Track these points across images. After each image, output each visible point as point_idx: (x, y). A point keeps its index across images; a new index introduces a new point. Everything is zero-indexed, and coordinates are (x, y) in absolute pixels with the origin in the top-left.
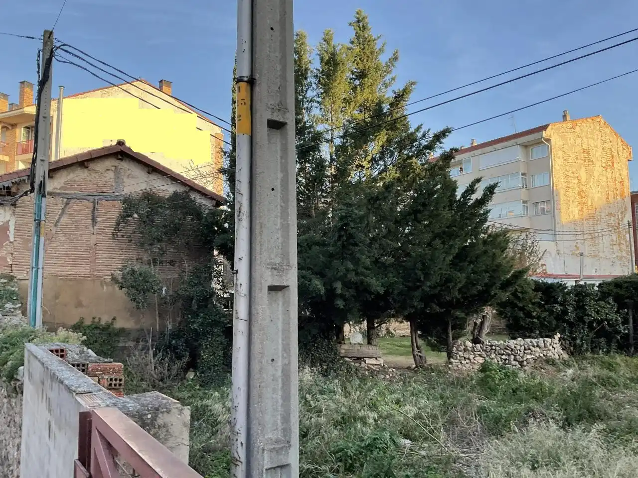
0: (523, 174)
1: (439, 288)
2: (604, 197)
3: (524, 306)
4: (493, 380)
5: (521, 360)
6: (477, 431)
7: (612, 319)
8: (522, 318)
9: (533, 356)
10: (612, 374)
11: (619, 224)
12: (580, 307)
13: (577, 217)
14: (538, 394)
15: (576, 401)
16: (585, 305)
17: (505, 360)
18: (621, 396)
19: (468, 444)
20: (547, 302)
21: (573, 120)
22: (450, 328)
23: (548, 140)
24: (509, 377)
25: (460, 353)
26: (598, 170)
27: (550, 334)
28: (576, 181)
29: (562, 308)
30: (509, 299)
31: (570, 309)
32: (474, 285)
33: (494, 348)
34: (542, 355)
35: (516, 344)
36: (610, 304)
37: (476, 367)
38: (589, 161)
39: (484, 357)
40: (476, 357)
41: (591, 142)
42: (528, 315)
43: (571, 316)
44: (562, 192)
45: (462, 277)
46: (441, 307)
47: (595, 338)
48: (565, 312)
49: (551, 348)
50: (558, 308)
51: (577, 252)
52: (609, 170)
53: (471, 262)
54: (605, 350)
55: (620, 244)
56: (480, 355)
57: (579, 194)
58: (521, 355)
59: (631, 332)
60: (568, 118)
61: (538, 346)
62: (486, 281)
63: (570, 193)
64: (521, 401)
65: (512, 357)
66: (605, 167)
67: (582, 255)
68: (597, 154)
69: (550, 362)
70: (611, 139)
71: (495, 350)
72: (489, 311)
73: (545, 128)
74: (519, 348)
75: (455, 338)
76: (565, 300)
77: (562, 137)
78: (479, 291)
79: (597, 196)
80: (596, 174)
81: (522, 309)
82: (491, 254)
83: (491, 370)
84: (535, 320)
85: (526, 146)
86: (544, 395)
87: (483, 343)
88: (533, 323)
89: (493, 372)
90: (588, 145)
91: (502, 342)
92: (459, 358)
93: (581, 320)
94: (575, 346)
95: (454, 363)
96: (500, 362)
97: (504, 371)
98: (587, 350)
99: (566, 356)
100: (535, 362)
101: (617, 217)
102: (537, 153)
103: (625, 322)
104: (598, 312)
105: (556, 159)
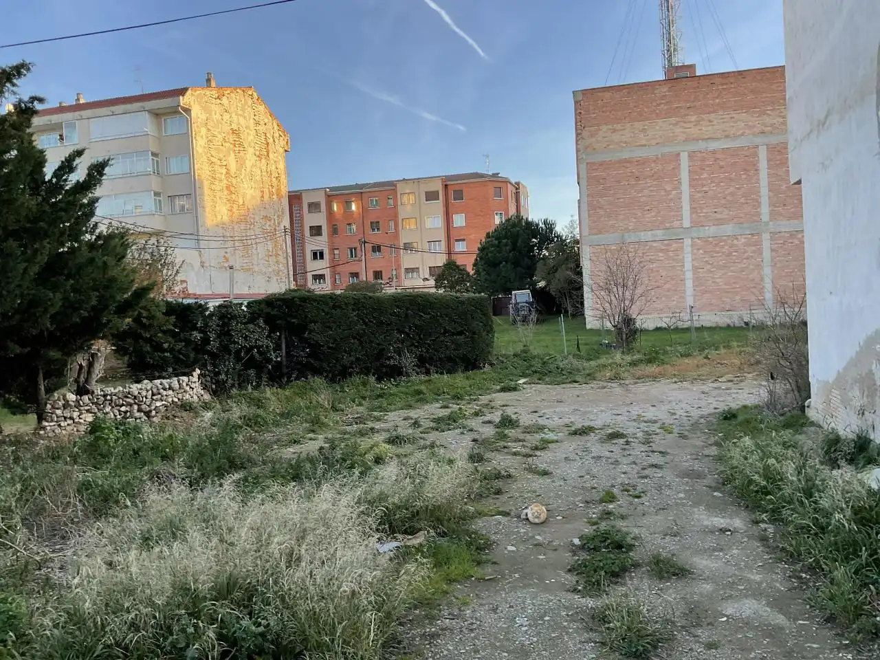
0: (154, 154)
1: (17, 317)
2: (258, 194)
3: (151, 336)
4: (106, 441)
5: (148, 409)
6: (77, 517)
7: (262, 346)
8: (148, 352)
9: (164, 402)
10: (261, 412)
11: (275, 229)
12: (225, 333)
13: (226, 218)
14: (167, 450)
15: (215, 451)
16: (230, 330)
17: (126, 412)
18: (268, 436)
19: (63, 538)
20: (182, 330)
21: (219, 87)
22: (41, 376)
23: (188, 111)
24: (128, 434)
25: (59, 412)
26: (250, 159)
27: (186, 370)
28: (224, 171)
29: (202, 335)
30: (130, 328)
31: (212, 336)
32: (76, 309)
33: (109, 397)
34: (176, 400)
35: (141, 389)
36: (260, 327)
37: (82, 428)
38: (239, 145)
39: (95, 413)
40: (81, 414)
41: (242, 121)
42: (158, 347)
43: (214, 345)
44: (206, 184)
45: (56, 300)
46: (22, 346)
47: (243, 370)
48: (206, 341)
49: (188, 388)
50: (197, 335)
51: (226, 265)
52: (263, 161)
53: (69, 277)
54: (254, 384)
55: (277, 255)
56: (88, 411)
57: (228, 188)
58: (148, 403)
59: (284, 359)
60: (213, 84)
61: (170, 388)
62: (94, 302)
63: (217, 186)
64: (144, 464)
65: (136, 407)
66: (259, 156)
67: (231, 268)
68: (249, 137)
69: (186, 407)
70: (266, 120)
71: (111, 400)
72: (103, 348)
73: (183, 92)
74: (144, 393)
75: (49, 391)
76: (206, 325)
77: (205, 109)
78: (83, 319)
79: (249, 193)
80: (248, 164)
81: (149, 340)
82: (100, 264)
83: (104, 429)
84: (167, 354)
85: (157, 115)
86: (175, 450)
87: (93, 392)
88: (164, 359)
89: (106, 431)
90: (239, 124)
91: (121, 389)
92: (56, 419)
93: (225, 349)
94: (217, 382)
95: (48, 428)
96: (119, 417)
97: (122, 428)
98: (233, 386)
99: (207, 397)
100: (167, 410)
101: (273, 221)
102: (172, 126)
103: (278, 347)
104: (246, 338)
105: (197, 138)
